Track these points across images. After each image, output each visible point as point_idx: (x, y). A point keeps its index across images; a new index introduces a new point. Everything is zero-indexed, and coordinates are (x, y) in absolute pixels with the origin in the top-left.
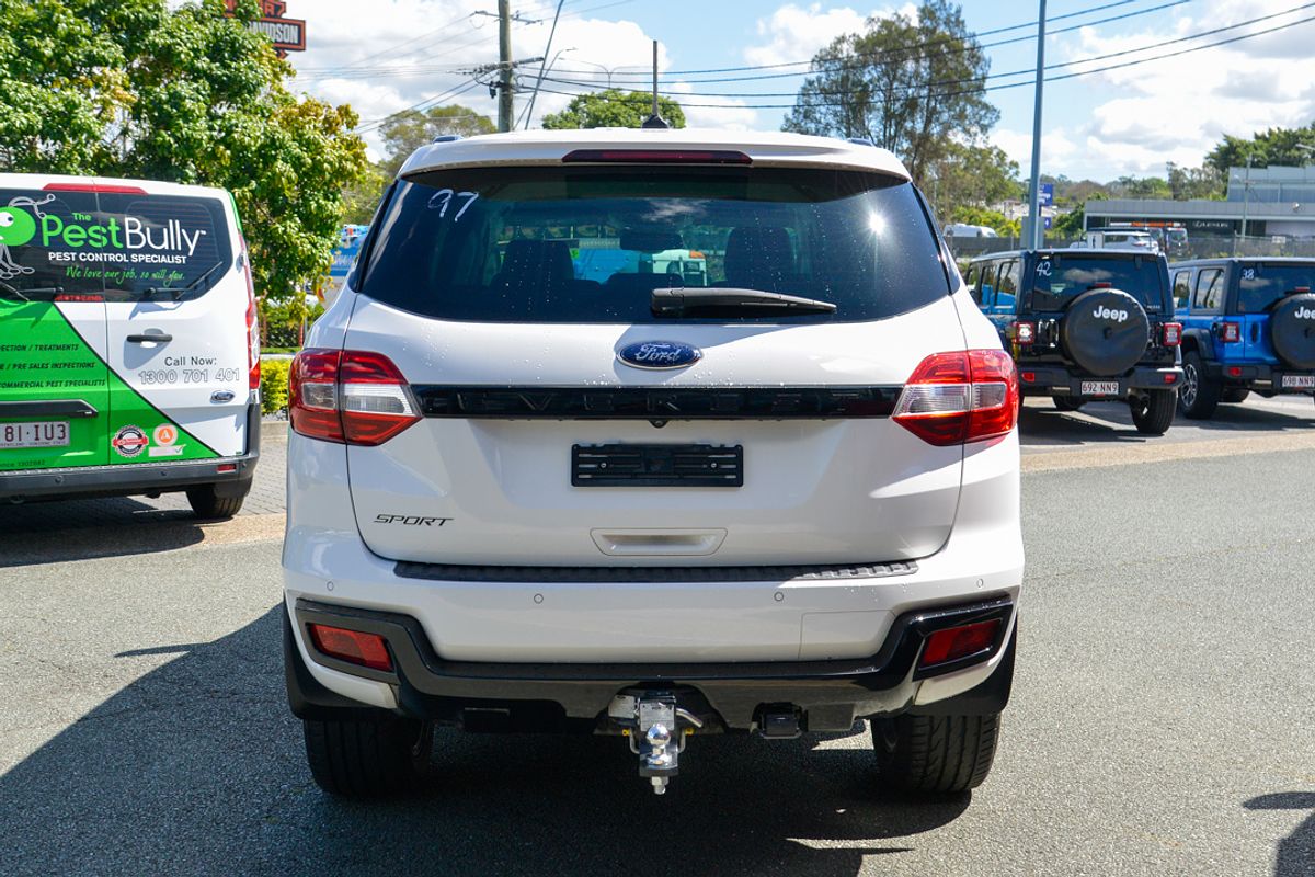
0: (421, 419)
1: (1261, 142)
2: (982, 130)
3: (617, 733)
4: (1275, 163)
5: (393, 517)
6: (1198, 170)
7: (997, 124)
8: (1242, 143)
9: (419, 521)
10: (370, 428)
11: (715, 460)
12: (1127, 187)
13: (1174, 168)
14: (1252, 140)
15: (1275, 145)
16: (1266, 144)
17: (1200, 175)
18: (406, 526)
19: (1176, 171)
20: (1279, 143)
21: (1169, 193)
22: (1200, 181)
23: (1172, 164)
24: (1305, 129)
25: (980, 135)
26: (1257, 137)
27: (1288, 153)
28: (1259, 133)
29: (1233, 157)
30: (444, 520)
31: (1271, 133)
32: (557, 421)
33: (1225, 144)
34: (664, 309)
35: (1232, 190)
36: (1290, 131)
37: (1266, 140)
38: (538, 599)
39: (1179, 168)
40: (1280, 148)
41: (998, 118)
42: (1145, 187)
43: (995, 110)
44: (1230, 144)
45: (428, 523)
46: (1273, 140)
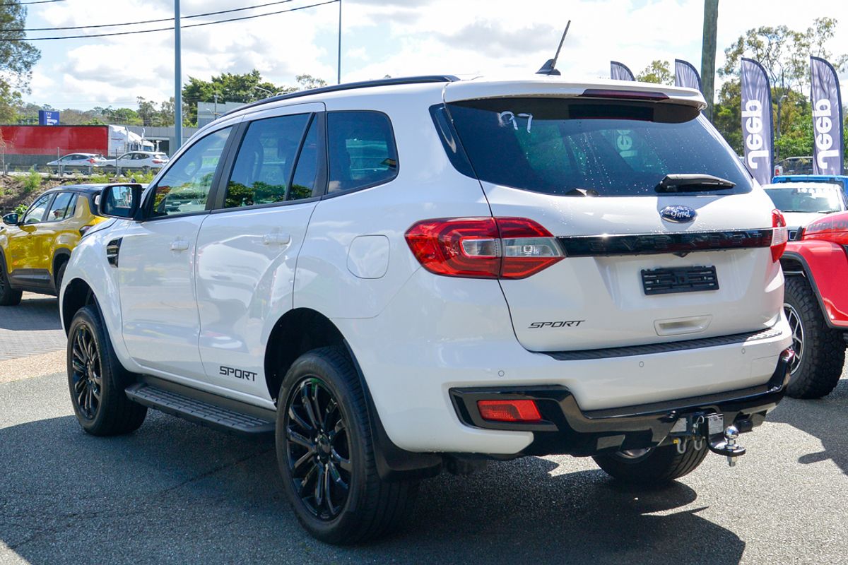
0: (564, 258)
1: (217, 84)
2: (26, 66)
3: (671, 443)
4: (230, 100)
5: (544, 323)
6: (167, 103)
7: (37, 61)
8: (203, 83)
9: (562, 324)
10: (519, 267)
11: (705, 275)
12: (106, 115)
13: (143, 101)
14: (211, 82)
15: (228, 86)
16: (221, 85)
17: (169, 107)
18: (553, 328)
19: (144, 103)
20: (231, 85)
21: (140, 121)
22: (169, 112)
23: (141, 98)
24: (249, 75)
25: (24, 70)
26: (214, 80)
27: (238, 93)
28: (216, 77)
29: (198, 94)
30: (579, 322)
31: (224, 77)
32: (634, 256)
33: (190, 84)
34: (668, 187)
35: (200, 119)
36: (238, 76)
37: (221, 82)
38: (642, 364)
39: (147, 101)
40: (232, 89)
41: (39, 57)
42: (121, 115)
43: (37, 51)
44: (195, 84)
45: (569, 325)
46: (226, 83)
